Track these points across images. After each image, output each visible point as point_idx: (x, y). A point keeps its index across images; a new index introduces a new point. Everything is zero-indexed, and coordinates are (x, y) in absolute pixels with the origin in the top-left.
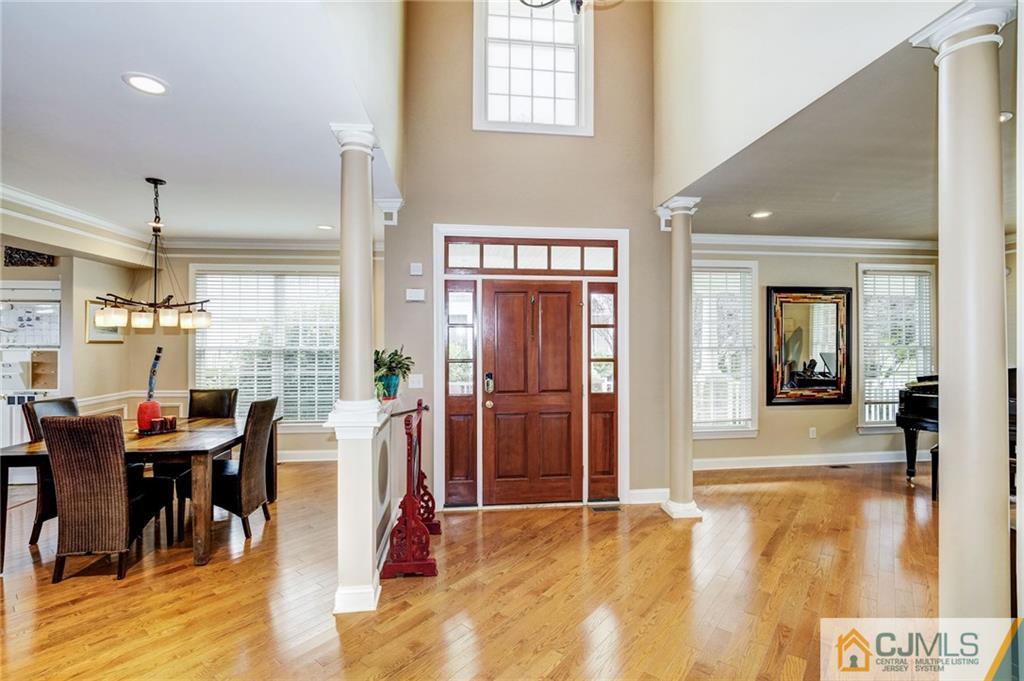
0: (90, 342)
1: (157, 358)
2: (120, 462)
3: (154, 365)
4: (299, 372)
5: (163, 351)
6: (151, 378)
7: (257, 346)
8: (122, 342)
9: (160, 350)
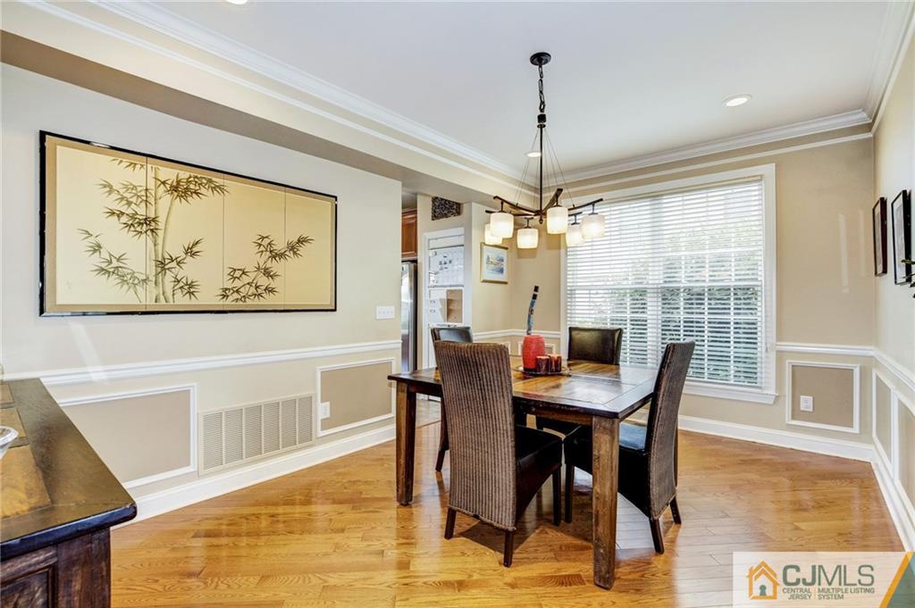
0: (484, 281)
1: (535, 297)
2: (507, 408)
3: (532, 304)
4: (681, 315)
5: (540, 290)
6: (529, 316)
7: (630, 284)
8: (506, 283)
9: (536, 289)
